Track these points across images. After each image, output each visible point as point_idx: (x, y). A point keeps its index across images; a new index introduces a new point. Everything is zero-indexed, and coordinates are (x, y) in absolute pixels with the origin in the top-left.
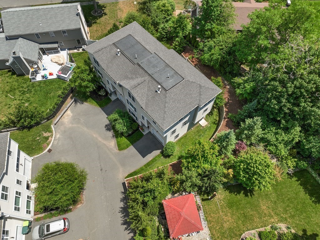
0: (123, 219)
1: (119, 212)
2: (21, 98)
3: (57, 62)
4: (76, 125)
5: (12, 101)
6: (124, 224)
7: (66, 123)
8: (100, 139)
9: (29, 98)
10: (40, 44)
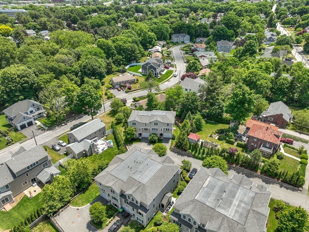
1: (178, 156)
3: (101, 144)
10: (90, 140)
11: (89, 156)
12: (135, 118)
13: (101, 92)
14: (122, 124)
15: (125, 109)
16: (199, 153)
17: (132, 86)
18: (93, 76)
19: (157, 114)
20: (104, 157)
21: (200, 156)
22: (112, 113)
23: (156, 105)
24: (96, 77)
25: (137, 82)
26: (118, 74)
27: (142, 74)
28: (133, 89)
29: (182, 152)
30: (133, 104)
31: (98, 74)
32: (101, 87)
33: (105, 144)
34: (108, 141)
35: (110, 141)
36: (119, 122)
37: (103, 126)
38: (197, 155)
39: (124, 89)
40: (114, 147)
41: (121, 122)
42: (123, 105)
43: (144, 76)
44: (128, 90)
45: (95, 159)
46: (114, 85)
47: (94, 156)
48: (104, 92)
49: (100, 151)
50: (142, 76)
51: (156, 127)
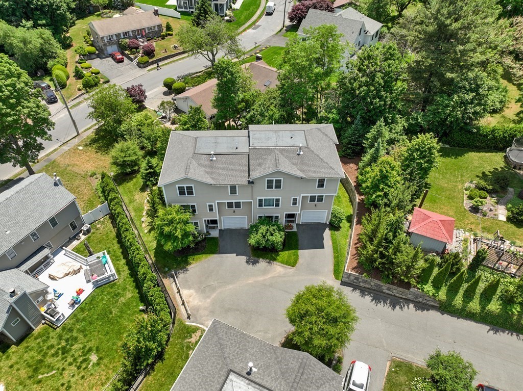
0: (387, 305)
1: (377, 305)
2: (70, 359)
3: (68, 272)
4: (215, 295)
5: (61, 377)
6: (394, 307)
7: (200, 303)
8: (261, 279)
9: (85, 346)
10: (18, 267)
11: (18, 343)
12: (187, 169)
13: (61, 70)
14: (139, 180)
15: (141, 124)
16: (469, 296)
17: (157, 45)
18: (28, 19)
19: (271, 143)
20: (81, 336)
21: (474, 305)
22: (103, 137)
23: (248, 104)
24: (40, 22)
25: (169, 35)
26: (110, 15)
27: (179, 12)
28: (159, 54)
29: (389, 289)
30: (168, 103)
31: (43, 12)
32: (61, 52)
33: (82, 271)
34: (92, 259)
35: (100, 254)
36: (126, 173)
37: (63, 204)
38: (458, 301)
39: (132, 56)
40: (121, 280)
41: (134, 173)
42: (135, 106)
43: (186, 17)
44: (146, 58)
45: (45, 355)
46: (101, 44)
47: (40, 335)
48: (71, 70)
49: (64, 309)
50: (178, 15)
51: (273, 194)
